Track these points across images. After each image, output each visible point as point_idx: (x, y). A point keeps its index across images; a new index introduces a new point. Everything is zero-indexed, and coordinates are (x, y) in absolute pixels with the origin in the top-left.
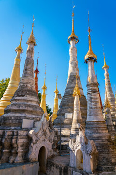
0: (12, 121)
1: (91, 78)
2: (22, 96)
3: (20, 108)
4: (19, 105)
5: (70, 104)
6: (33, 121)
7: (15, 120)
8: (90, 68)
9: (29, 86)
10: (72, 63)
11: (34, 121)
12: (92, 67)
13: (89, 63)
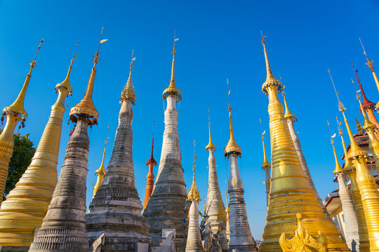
0: (117, 247)
1: (236, 181)
2: (121, 199)
3: (125, 222)
4: (121, 216)
5: (169, 212)
6: (147, 245)
7: (121, 245)
8: (233, 166)
9: (130, 179)
10: (170, 136)
11: (150, 246)
12: (236, 165)
13: (232, 158)
